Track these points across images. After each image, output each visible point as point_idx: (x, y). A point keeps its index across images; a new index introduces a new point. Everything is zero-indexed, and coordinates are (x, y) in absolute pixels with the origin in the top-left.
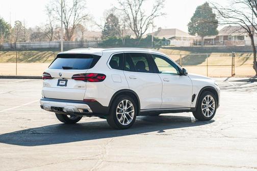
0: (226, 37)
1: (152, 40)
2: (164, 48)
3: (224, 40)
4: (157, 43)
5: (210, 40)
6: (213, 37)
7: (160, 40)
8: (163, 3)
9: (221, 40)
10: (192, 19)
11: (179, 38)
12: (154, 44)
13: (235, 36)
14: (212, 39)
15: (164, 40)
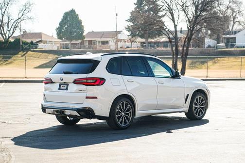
0: (90, 42)
1: (21, 44)
2: (34, 51)
3: (89, 44)
4: (27, 46)
5: (76, 44)
6: (79, 42)
7: (28, 43)
8: (30, 7)
9: (87, 44)
10: (60, 24)
11: (45, 42)
12: (22, 48)
13: (99, 42)
14: (78, 44)
15: (32, 43)
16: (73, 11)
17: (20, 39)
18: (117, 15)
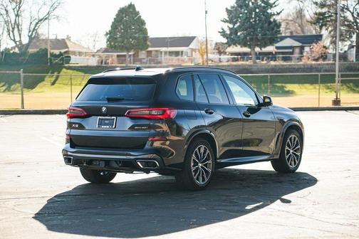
0: (149, 54)
1: (49, 56)
9: (143, 56)
12: (51, 62)
13: (165, 53)
16: (131, 6)
17: (46, 50)
18: (206, 12)
